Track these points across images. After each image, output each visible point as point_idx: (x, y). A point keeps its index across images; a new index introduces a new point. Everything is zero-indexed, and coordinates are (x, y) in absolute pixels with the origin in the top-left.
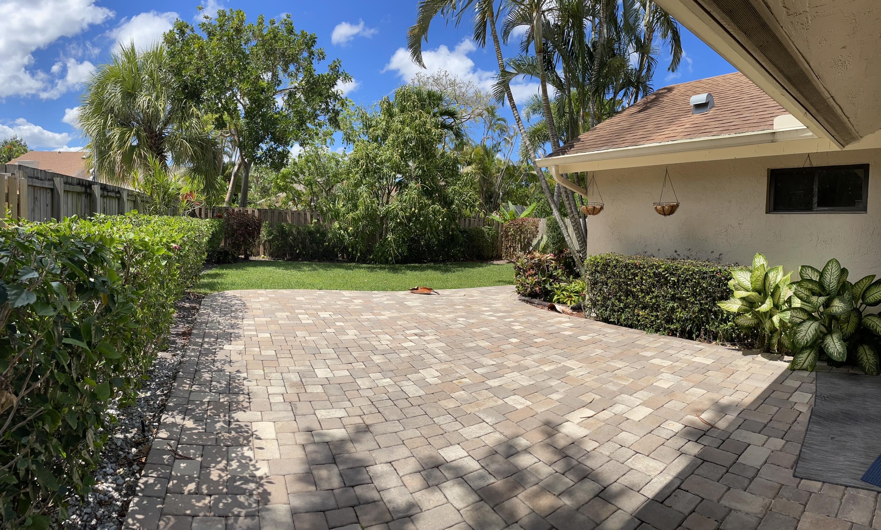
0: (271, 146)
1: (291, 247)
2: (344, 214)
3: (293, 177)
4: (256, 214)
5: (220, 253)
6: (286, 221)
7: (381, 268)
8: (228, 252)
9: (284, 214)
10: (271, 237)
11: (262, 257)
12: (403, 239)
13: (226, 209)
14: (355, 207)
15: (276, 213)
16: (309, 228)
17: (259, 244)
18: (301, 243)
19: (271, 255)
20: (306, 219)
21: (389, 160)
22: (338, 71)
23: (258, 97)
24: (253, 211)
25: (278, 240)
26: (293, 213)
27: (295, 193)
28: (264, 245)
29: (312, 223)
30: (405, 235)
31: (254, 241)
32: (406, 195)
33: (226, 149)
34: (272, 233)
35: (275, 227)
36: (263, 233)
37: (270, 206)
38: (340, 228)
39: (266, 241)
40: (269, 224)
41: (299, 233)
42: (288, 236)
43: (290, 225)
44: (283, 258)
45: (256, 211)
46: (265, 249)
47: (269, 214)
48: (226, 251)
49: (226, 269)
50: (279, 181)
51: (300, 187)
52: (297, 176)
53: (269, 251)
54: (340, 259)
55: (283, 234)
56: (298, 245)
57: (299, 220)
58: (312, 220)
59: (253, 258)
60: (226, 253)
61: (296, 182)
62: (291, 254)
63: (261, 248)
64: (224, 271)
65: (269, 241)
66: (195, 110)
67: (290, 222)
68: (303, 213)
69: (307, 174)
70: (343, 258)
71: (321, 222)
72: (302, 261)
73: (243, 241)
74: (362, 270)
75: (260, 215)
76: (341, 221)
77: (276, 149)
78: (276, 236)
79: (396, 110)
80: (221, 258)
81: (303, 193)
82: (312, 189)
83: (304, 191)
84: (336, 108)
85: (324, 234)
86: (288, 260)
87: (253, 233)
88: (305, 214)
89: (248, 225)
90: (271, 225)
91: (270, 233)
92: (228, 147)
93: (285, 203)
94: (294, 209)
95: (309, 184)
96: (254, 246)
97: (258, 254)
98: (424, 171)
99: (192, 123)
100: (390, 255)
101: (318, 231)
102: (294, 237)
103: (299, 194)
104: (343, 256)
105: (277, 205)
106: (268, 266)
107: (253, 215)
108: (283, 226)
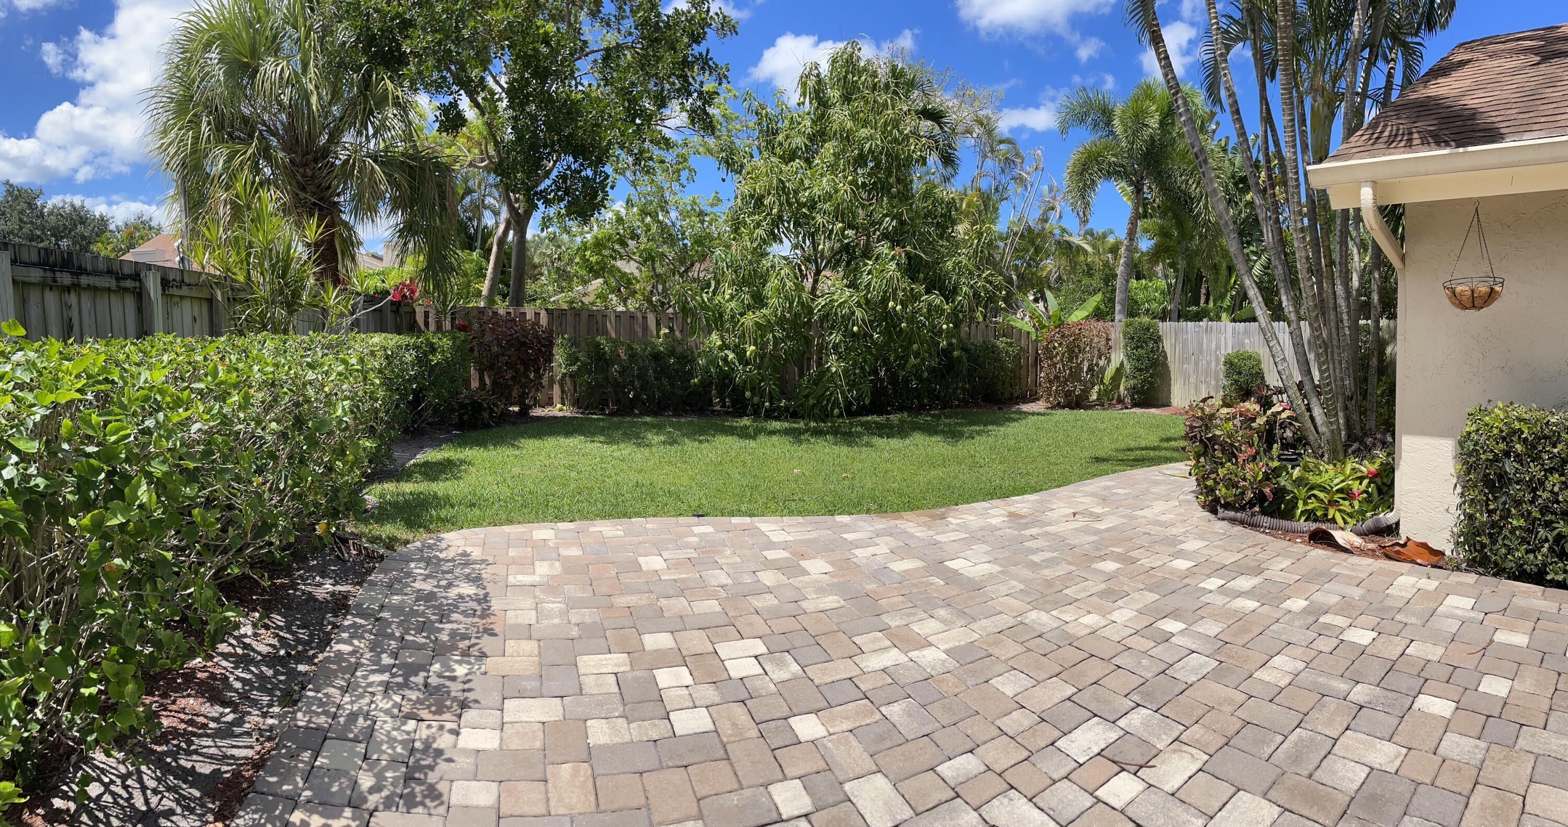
0: (569, 168)
1: (619, 387)
2: (733, 317)
3: (617, 247)
4: (544, 320)
5: (463, 406)
6: (605, 332)
7: (818, 433)
8: (480, 405)
9: (600, 319)
10: (575, 368)
11: (558, 410)
12: (862, 368)
13: (481, 311)
14: (759, 301)
15: (584, 316)
16: (654, 346)
17: (552, 381)
18: (639, 377)
19: (577, 403)
20: (645, 328)
21: (828, 197)
22: (708, 11)
23: (534, 49)
24: (537, 315)
25: (589, 372)
26: (618, 316)
27: (621, 278)
28: (562, 383)
29: (660, 337)
30: (865, 360)
31: (541, 377)
32: (869, 273)
33: (489, 200)
34: (577, 359)
35: (583, 344)
36: (559, 357)
37: (571, 302)
38: (724, 346)
39: (564, 375)
40: (569, 340)
41: (633, 356)
42: (609, 363)
43: (614, 341)
44: (602, 410)
45: (543, 314)
46: (563, 392)
47: (570, 318)
48: (475, 402)
49: (471, 448)
50: (588, 253)
51: (629, 267)
52: (624, 244)
53: (573, 395)
54: (718, 408)
55: (600, 359)
56: (632, 382)
57: (632, 332)
58: (658, 330)
59: (538, 412)
60: (476, 407)
61: (621, 258)
62: (617, 402)
63: (556, 390)
64: (468, 453)
65: (572, 376)
66: (390, 86)
67: (613, 335)
68: (639, 315)
69: (643, 239)
70: (724, 406)
71: (678, 334)
72: (641, 414)
73: (513, 378)
74: (775, 438)
75: (550, 322)
76: (728, 331)
77: (579, 172)
78: (584, 365)
79: (834, 94)
80: (466, 417)
81: (635, 278)
82: (654, 269)
83: (637, 273)
84: (705, 89)
85: (687, 358)
86: (612, 414)
87: (536, 361)
88: (645, 318)
89: (523, 344)
90: (574, 342)
91: (572, 359)
92: (490, 195)
93: (602, 296)
94: (621, 308)
95: (649, 258)
96: (539, 386)
97: (550, 402)
98: (902, 223)
99: (387, 118)
100: (836, 403)
101: (672, 353)
102: (623, 367)
103: (629, 280)
104: (723, 401)
105: (586, 300)
106: (568, 434)
107: (537, 323)
108: (599, 344)
